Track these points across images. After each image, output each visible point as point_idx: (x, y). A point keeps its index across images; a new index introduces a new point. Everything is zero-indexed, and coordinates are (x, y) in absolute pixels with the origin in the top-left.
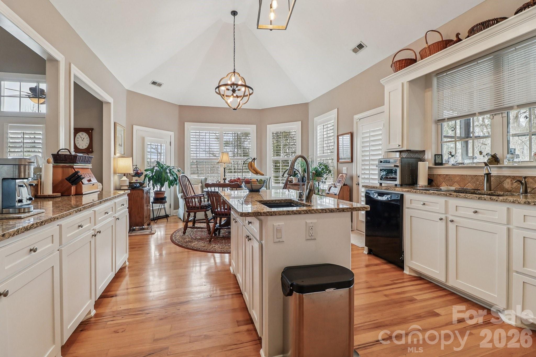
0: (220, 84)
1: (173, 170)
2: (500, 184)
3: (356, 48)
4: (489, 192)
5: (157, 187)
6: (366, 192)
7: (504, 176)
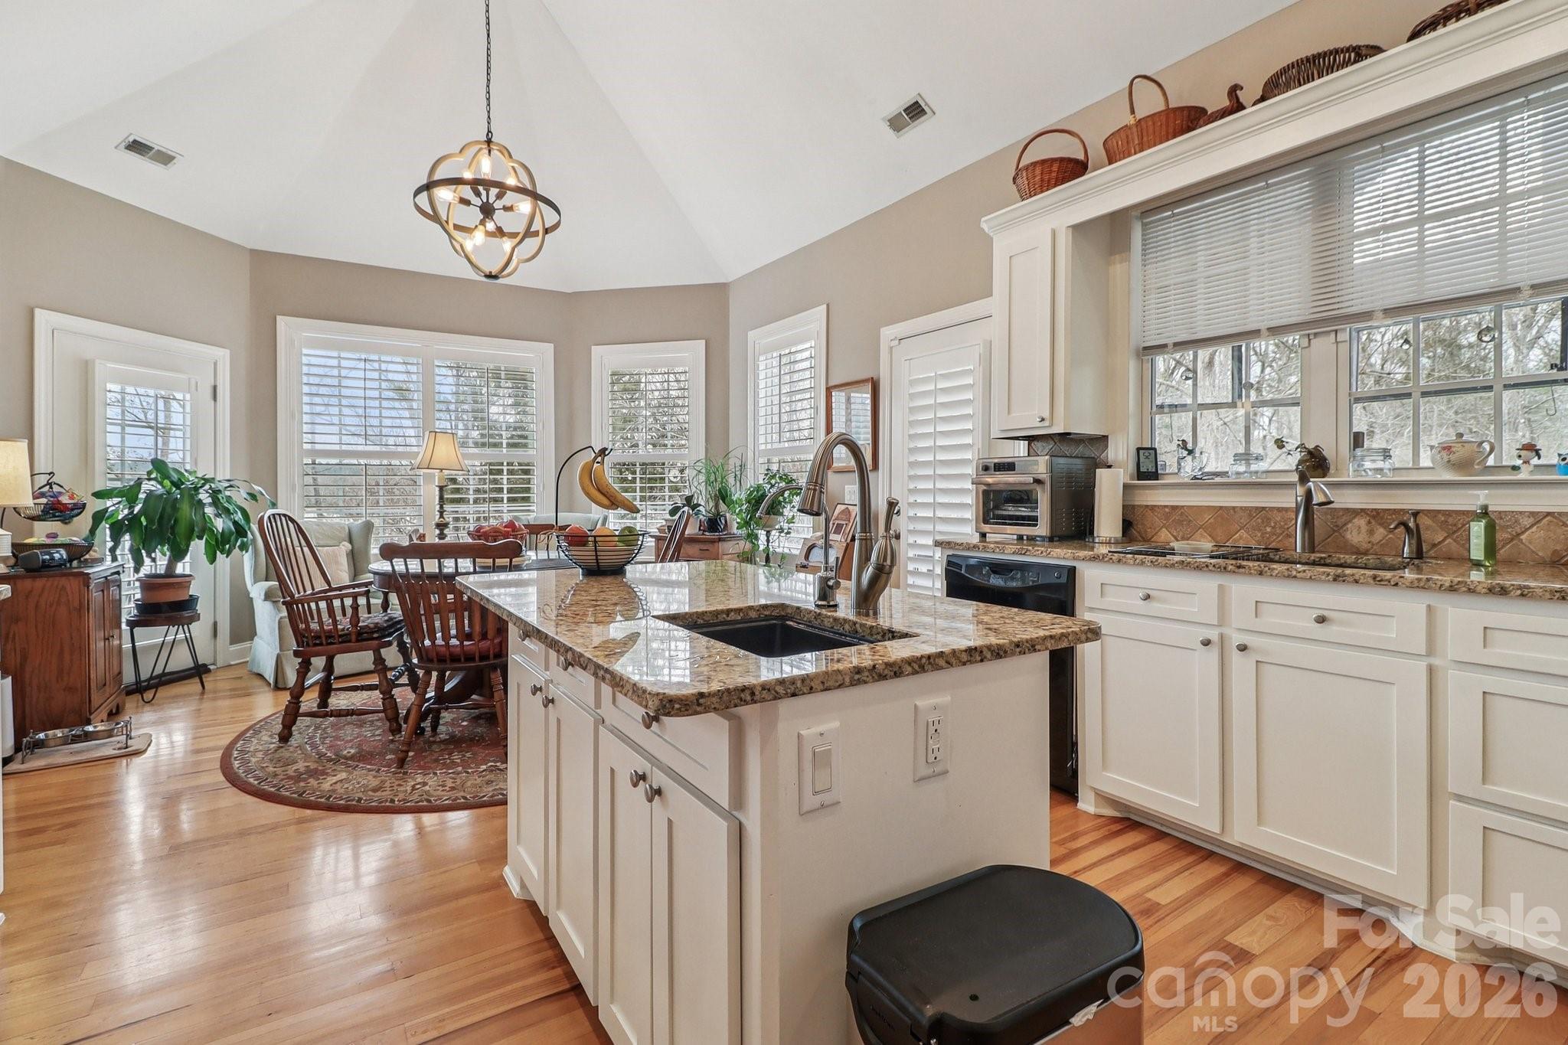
0: (437, 177)
1: (228, 493)
2: (1334, 531)
3: (900, 113)
4: (1313, 556)
5: (154, 560)
6: (949, 563)
7: (1348, 509)
